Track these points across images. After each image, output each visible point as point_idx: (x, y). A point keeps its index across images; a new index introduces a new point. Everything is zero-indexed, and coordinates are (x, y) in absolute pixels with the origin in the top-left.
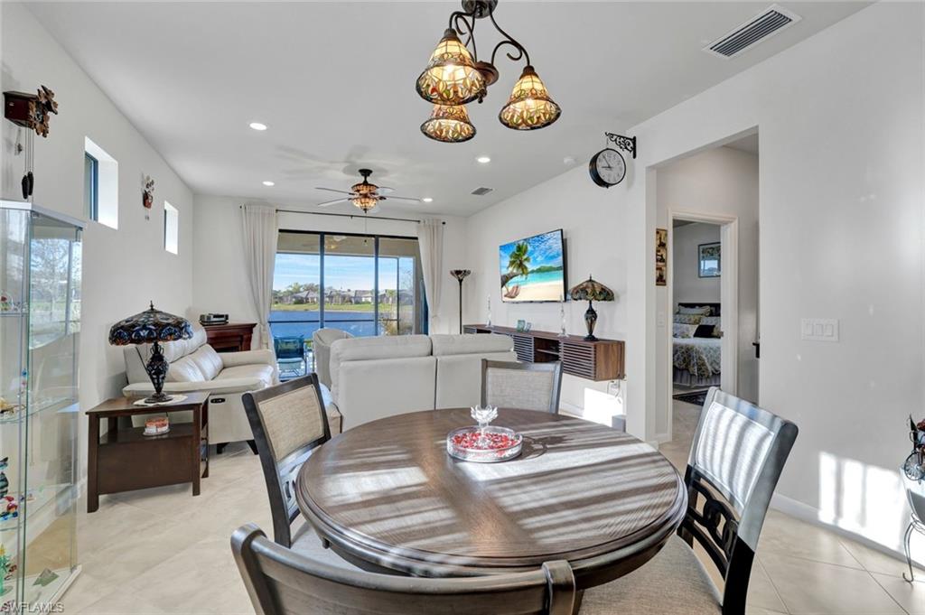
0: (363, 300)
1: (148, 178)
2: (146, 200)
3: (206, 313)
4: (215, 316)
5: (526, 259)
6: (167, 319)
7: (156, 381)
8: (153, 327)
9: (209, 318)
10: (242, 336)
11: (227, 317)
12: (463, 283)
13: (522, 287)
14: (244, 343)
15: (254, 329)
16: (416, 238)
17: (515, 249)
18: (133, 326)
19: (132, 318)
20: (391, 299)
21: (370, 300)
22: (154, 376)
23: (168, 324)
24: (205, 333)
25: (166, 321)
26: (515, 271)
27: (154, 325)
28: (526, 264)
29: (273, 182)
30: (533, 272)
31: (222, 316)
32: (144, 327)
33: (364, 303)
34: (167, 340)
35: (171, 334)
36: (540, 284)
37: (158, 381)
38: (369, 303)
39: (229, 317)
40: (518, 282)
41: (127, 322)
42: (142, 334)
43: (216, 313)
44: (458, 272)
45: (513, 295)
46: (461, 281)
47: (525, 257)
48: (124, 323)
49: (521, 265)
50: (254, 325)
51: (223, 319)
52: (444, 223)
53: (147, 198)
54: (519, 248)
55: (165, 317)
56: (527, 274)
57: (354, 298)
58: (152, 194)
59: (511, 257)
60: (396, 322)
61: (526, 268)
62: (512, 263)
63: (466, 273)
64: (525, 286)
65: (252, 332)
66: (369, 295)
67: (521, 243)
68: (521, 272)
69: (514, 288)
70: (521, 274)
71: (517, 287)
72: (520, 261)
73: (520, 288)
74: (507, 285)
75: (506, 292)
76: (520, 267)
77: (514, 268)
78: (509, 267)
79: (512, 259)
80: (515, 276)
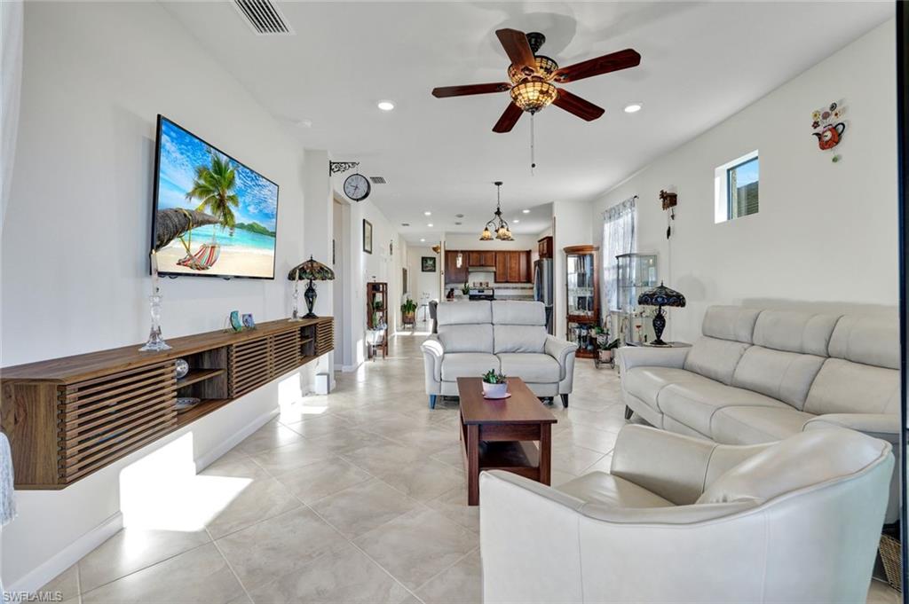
5: (232, 199)
13: (222, 249)
26: (208, 211)
28: (232, 208)
30: (242, 226)
40: (214, 237)
45: (203, 262)
47: (229, 193)
49: (221, 204)
54: (219, 168)
56: (233, 227)
59: (200, 174)
61: (232, 216)
62: (201, 191)
67: (221, 158)
68: (222, 219)
69: (205, 247)
70: (221, 223)
71: (213, 247)
72: (219, 194)
73: (219, 252)
74: (186, 236)
75: (183, 255)
76: (219, 207)
77: (206, 203)
78: (190, 195)
79: (202, 182)
80: (209, 222)
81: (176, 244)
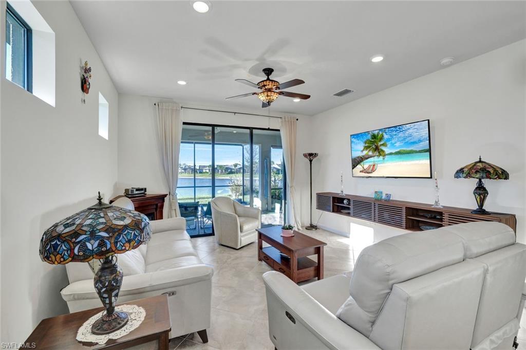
0: (204, 171)
1: (86, 64)
2: (84, 85)
3: (129, 188)
4: (137, 190)
5: (383, 145)
6: (123, 219)
7: (107, 301)
8: (106, 235)
9: (132, 191)
10: (157, 205)
11: (145, 189)
12: (312, 162)
13: (379, 165)
14: (158, 210)
15: (165, 198)
16: (279, 130)
17: (369, 137)
18: (76, 234)
19: (73, 218)
20: (220, 171)
21: (208, 171)
22: (105, 296)
23: (126, 227)
24: (132, 203)
25: (121, 223)
26: (370, 153)
27: (106, 231)
28: (383, 148)
29: (185, 81)
30: (391, 154)
31: (142, 189)
32: (93, 235)
33: (204, 173)
34: (125, 250)
35: (129, 241)
36: (399, 163)
37: (110, 300)
38: (208, 173)
39: (147, 190)
41: (66, 226)
42: (89, 246)
43: (137, 187)
44: (311, 155)
45: (370, 171)
46: (311, 161)
47: (381, 143)
48: (60, 229)
49: (377, 149)
50: (166, 196)
51: (143, 192)
52: (297, 120)
53: (85, 83)
54: (374, 137)
55: (118, 214)
56: (385, 155)
57: (199, 170)
58: (90, 80)
59: (365, 143)
60: (242, 187)
61: (383, 151)
62: (366, 148)
63: (315, 155)
64: (381, 165)
65: (164, 201)
66: (208, 168)
67: (376, 132)
68: (377, 154)
69: (370, 166)
70: (378, 156)
71: (374, 165)
72: (375, 146)
73: (377, 166)
74: (362, 163)
75: (362, 169)
76: (375, 150)
77: (369, 151)
78: (362, 151)
79: (367, 145)
80: (371, 157)
81: (359, 166)
